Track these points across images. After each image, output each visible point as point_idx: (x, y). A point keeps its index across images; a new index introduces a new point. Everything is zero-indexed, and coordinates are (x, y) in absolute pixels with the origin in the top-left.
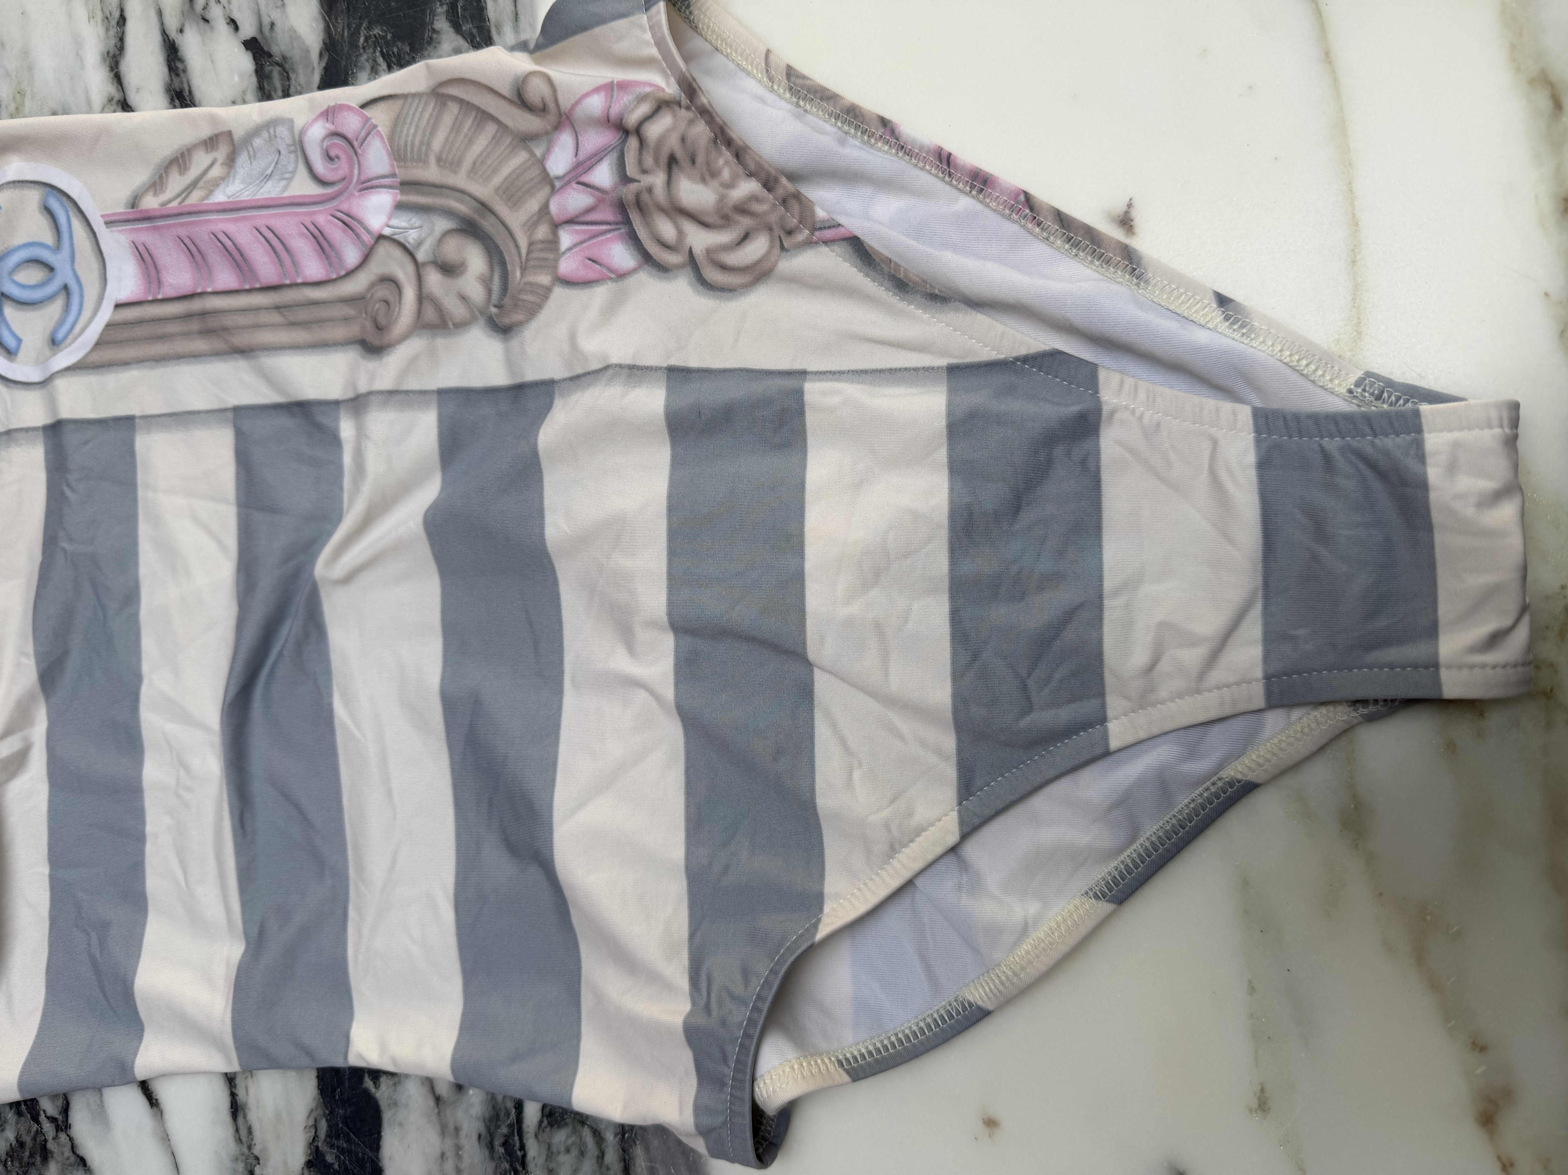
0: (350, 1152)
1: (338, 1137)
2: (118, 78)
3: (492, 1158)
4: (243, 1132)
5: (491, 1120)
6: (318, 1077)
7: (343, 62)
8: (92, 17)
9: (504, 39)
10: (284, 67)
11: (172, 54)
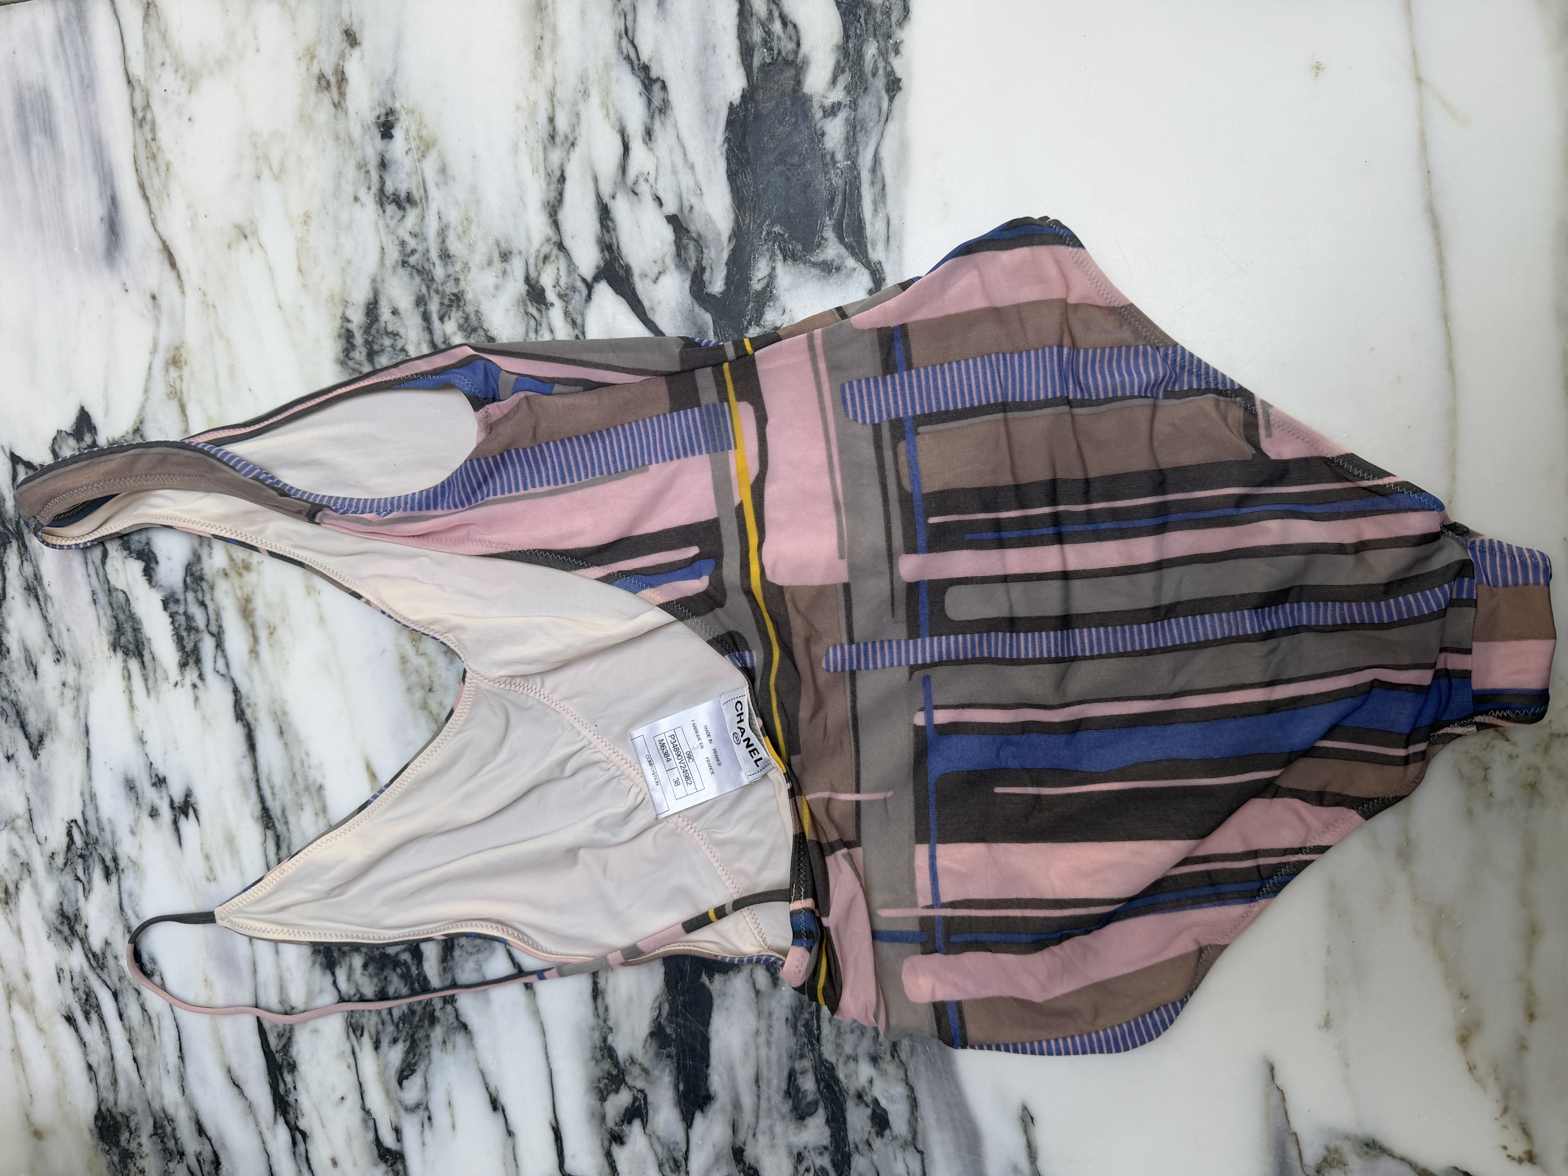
0: (685, 1026)
1: (677, 1016)
2: (556, 224)
3: (795, 1034)
4: (601, 1010)
5: (796, 1008)
6: (665, 973)
7: (748, 248)
8: (535, 171)
9: (877, 254)
10: (699, 241)
11: (605, 214)
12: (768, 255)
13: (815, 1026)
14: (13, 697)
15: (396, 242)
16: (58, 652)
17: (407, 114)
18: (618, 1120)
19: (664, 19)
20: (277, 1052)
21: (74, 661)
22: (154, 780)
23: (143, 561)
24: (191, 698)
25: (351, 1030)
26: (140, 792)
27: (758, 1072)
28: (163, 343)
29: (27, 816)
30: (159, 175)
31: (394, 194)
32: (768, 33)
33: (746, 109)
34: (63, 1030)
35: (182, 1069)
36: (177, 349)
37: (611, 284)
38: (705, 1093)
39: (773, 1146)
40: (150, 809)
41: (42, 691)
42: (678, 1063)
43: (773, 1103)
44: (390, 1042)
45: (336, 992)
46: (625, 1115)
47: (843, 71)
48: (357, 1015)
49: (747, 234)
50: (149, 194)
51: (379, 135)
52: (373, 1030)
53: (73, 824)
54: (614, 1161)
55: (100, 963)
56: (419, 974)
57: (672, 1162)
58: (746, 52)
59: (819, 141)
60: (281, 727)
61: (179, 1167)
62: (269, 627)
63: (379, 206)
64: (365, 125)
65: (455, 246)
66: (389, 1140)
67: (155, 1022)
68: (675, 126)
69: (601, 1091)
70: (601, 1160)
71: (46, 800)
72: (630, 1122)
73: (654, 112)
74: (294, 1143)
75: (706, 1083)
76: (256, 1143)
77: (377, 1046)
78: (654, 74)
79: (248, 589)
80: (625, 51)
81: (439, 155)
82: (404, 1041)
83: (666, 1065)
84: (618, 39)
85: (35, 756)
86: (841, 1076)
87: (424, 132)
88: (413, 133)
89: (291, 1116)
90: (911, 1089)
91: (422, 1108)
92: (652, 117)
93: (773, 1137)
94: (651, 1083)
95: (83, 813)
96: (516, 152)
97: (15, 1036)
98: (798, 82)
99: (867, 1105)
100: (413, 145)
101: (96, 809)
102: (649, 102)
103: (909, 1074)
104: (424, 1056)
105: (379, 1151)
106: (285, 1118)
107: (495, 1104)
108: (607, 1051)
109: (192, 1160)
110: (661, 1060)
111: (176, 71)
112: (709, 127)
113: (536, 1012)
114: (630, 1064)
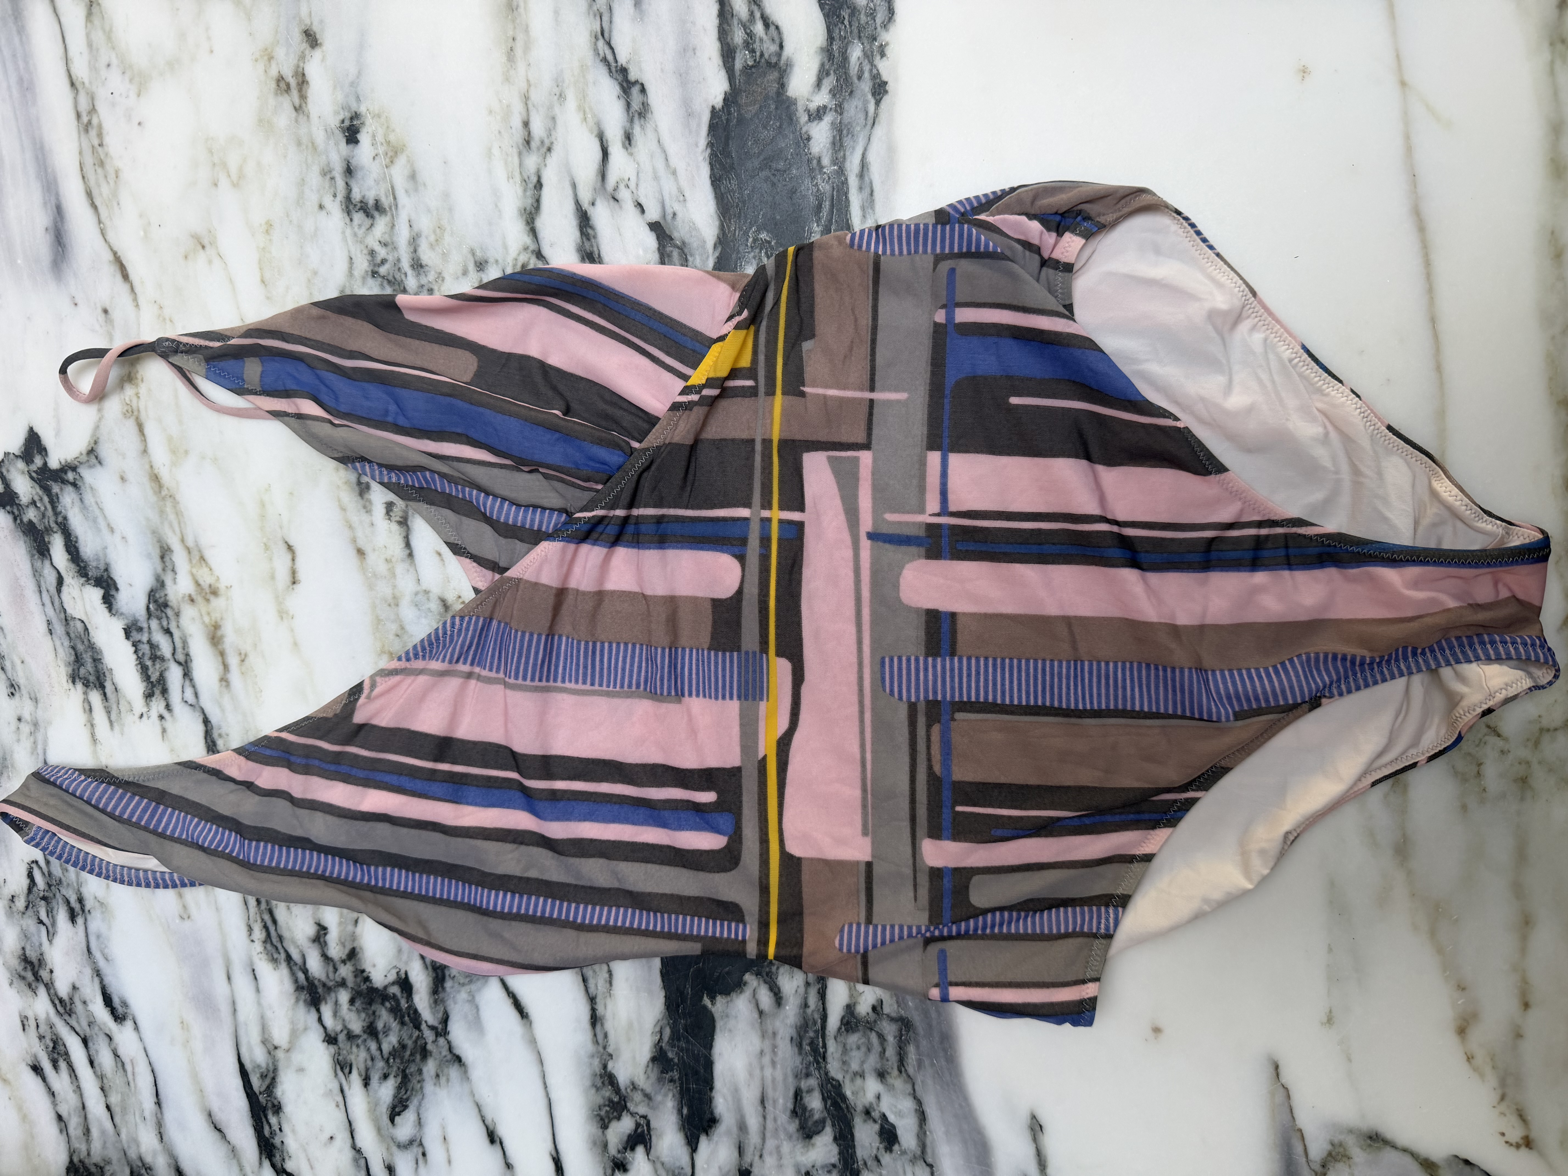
0: (687, 1050)
1: (679, 1040)
2: (533, 232)
3: (800, 1053)
4: (600, 1037)
5: (801, 1027)
6: (666, 997)
7: (735, 256)
8: (510, 177)
10: (682, 247)
11: (584, 221)
12: (755, 263)
13: (821, 1045)
15: (365, 252)
16: (12, 686)
17: (373, 118)
18: (620, 1147)
19: (642, 19)
20: (260, 1093)
21: (30, 694)
23: (102, 588)
24: (159, 730)
25: (338, 1067)
27: (763, 1093)
30: (108, 182)
31: (361, 202)
32: (750, 35)
33: (729, 113)
34: (29, 1078)
35: (159, 1115)
38: (709, 1116)
39: (780, 1166)
42: (681, 1088)
43: (779, 1122)
44: (380, 1078)
45: (321, 1030)
46: (628, 1142)
47: (828, 74)
48: (345, 1052)
49: (732, 241)
50: (98, 202)
51: (344, 140)
52: (362, 1067)
53: (34, 865)
55: (68, 1009)
56: (409, 1007)
58: (728, 54)
59: (805, 146)
62: (240, 654)
63: (346, 215)
64: (329, 130)
65: (427, 256)
67: (129, 1067)
68: (656, 130)
69: (602, 1119)
72: (633, 1149)
73: (633, 116)
75: (710, 1107)
77: (366, 1082)
78: (632, 77)
79: (216, 615)
80: (601, 53)
81: (409, 161)
82: (395, 1077)
83: (669, 1090)
84: (593, 40)
86: (848, 1093)
87: (392, 138)
88: (380, 138)
89: (277, 1159)
90: (919, 1103)
91: (415, 1144)
92: (631, 121)
93: (780, 1158)
94: (653, 1108)
96: (490, 158)
98: (782, 86)
99: (875, 1121)
100: (381, 150)
102: (628, 105)
103: (917, 1087)
104: (417, 1091)
106: (271, 1161)
107: (492, 1137)
108: (607, 1078)
110: (663, 1085)
111: (124, 73)
112: (690, 132)
113: (533, 1042)
114: (632, 1090)
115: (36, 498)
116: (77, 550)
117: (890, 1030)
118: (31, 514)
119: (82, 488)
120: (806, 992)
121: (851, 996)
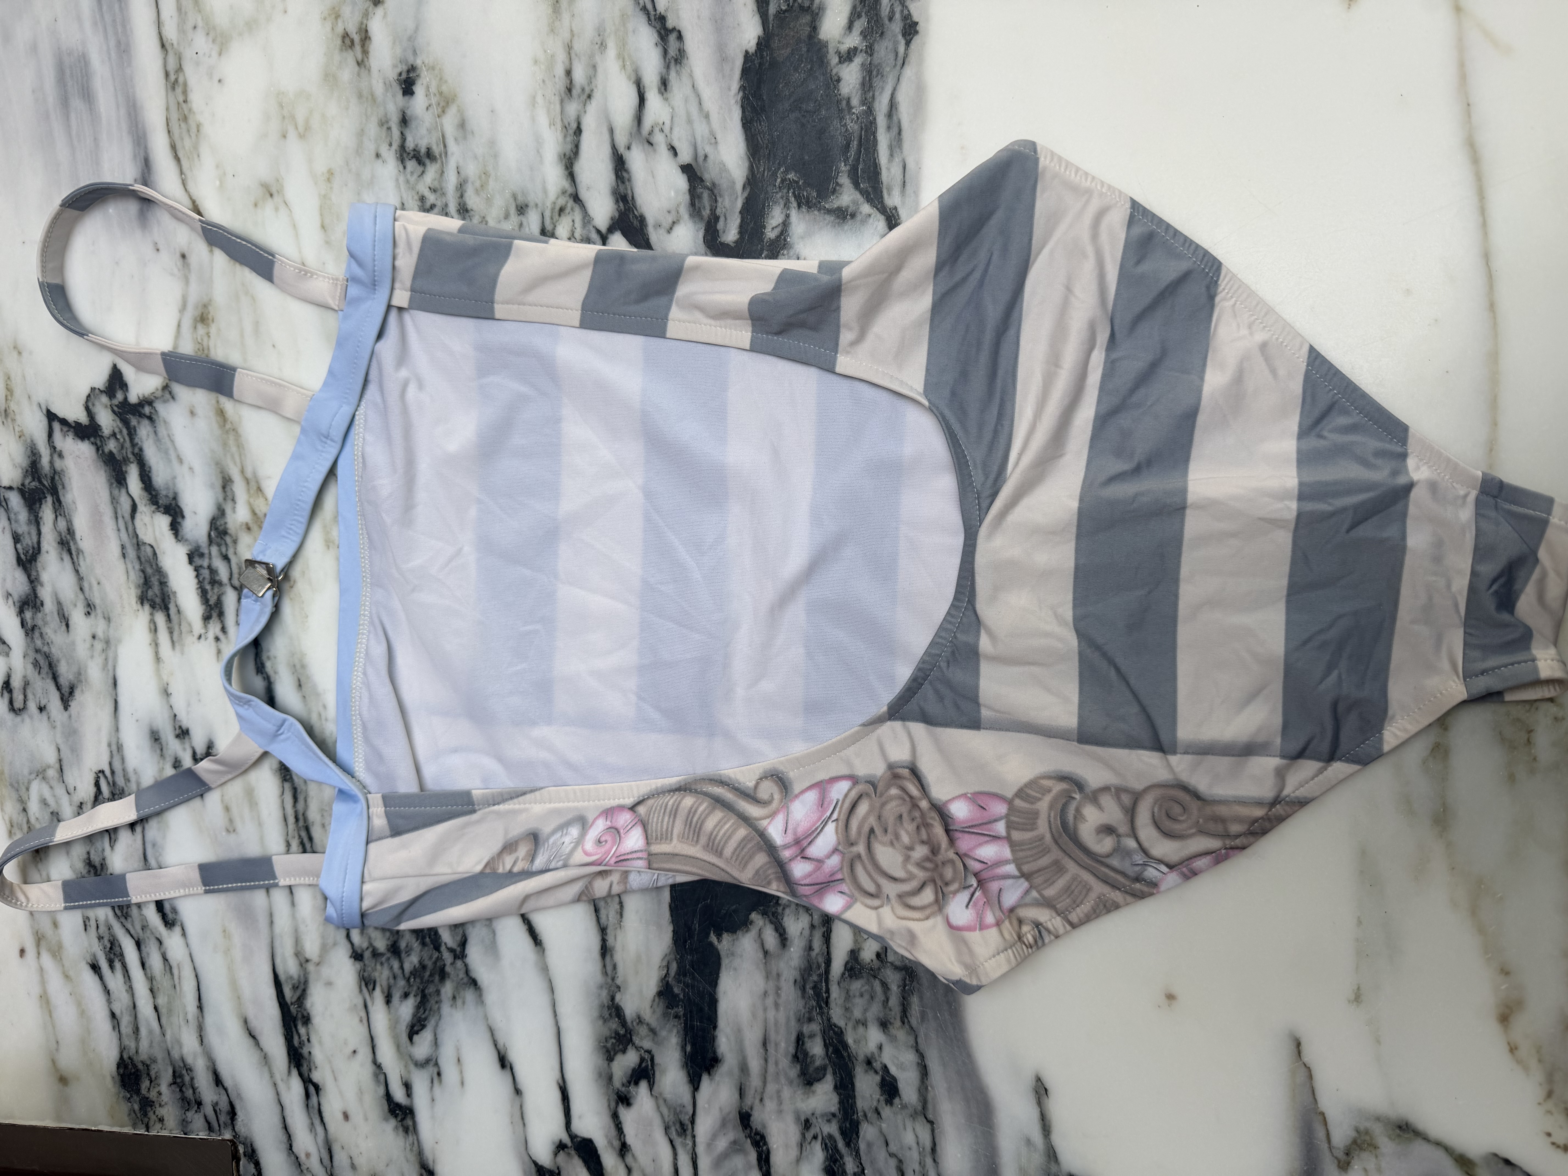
0: (693, 987)
1: (685, 976)
2: (571, 176)
3: (803, 997)
4: (609, 968)
5: (805, 970)
6: (673, 931)
7: (762, 196)
8: (552, 124)
9: (892, 199)
10: (714, 191)
11: (620, 165)
12: (782, 203)
13: (824, 989)
14: (46, 649)
15: (416, 197)
16: (89, 605)
17: (427, 70)
18: (625, 1081)
20: (292, 1004)
21: (103, 613)
22: (178, 732)
23: (170, 515)
24: (213, 651)
25: (363, 983)
26: (164, 744)
27: (765, 1035)
28: (192, 300)
29: (58, 766)
30: (190, 136)
31: (414, 150)
33: (762, 57)
34: (88, 977)
35: (200, 1019)
36: (205, 306)
37: (625, 235)
38: (712, 1055)
39: (780, 1112)
40: (173, 760)
41: (73, 643)
42: (686, 1024)
43: (780, 1067)
44: (401, 997)
45: (349, 946)
46: (632, 1076)
47: (859, 16)
48: (370, 969)
49: (761, 181)
50: (181, 155)
51: (401, 92)
52: (385, 984)
53: (101, 775)
54: (620, 1123)
55: (124, 912)
57: (678, 1126)
59: (835, 88)
60: (299, 680)
61: (196, 1116)
63: (400, 163)
64: (387, 83)
65: (472, 200)
66: (399, 1095)
67: (175, 971)
68: (691, 76)
69: (608, 1051)
70: (607, 1120)
71: (75, 750)
72: (637, 1083)
73: (669, 62)
74: (307, 1095)
75: (713, 1046)
76: (270, 1095)
77: (388, 1000)
78: (670, 24)
80: (641, 2)
81: (459, 111)
82: (415, 996)
83: (674, 1025)
85: (66, 707)
86: (850, 1041)
87: (444, 88)
88: (433, 89)
89: (305, 1068)
90: (921, 1056)
91: (431, 1063)
92: (668, 67)
93: (780, 1103)
94: (658, 1043)
95: (110, 764)
96: (534, 106)
97: (43, 982)
98: (814, 29)
99: (876, 1072)
100: (434, 101)
101: (123, 760)
102: (665, 52)
103: (919, 1040)
104: (435, 1012)
105: (389, 1106)
106: (299, 1070)
107: (504, 1062)
108: (615, 1010)
109: (208, 1110)
110: (668, 1020)
111: (208, 34)
112: (724, 76)
113: (544, 969)
114: (638, 1024)
115: (117, 430)
116: (150, 479)
117: (894, 979)
118: (112, 446)
119: (157, 421)
120: (811, 935)
121: (856, 941)
